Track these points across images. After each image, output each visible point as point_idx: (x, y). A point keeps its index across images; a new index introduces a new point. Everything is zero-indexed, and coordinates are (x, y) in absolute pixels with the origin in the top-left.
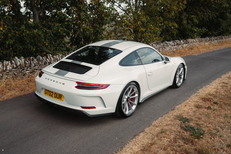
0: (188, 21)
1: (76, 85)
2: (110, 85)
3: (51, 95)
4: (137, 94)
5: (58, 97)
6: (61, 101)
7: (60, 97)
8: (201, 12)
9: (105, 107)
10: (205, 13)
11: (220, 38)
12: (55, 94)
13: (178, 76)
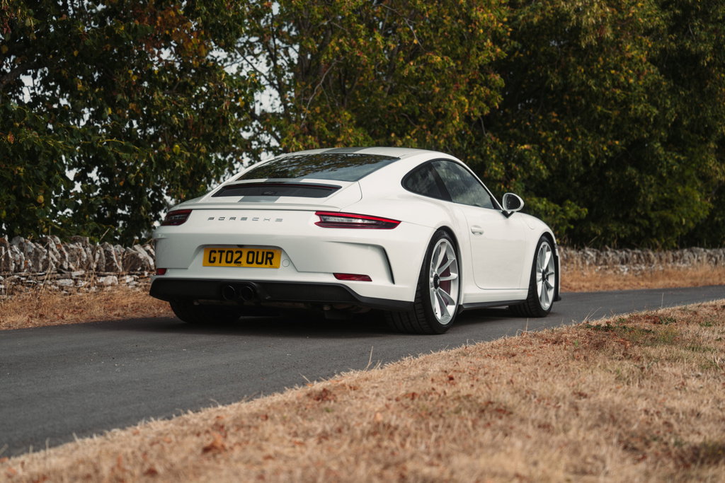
0: (508, 168)
1: (318, 219)
2: (400, 222)
3: (234, 259)
4: (456, 273)
5: (260, 260)
6: (273, 270)
7: (267, 258)
8: (552, 131)
9: (393, 282)
10: (567, 135)
11: (639, 257)
12: (251, 255)
13: (539, 276)
